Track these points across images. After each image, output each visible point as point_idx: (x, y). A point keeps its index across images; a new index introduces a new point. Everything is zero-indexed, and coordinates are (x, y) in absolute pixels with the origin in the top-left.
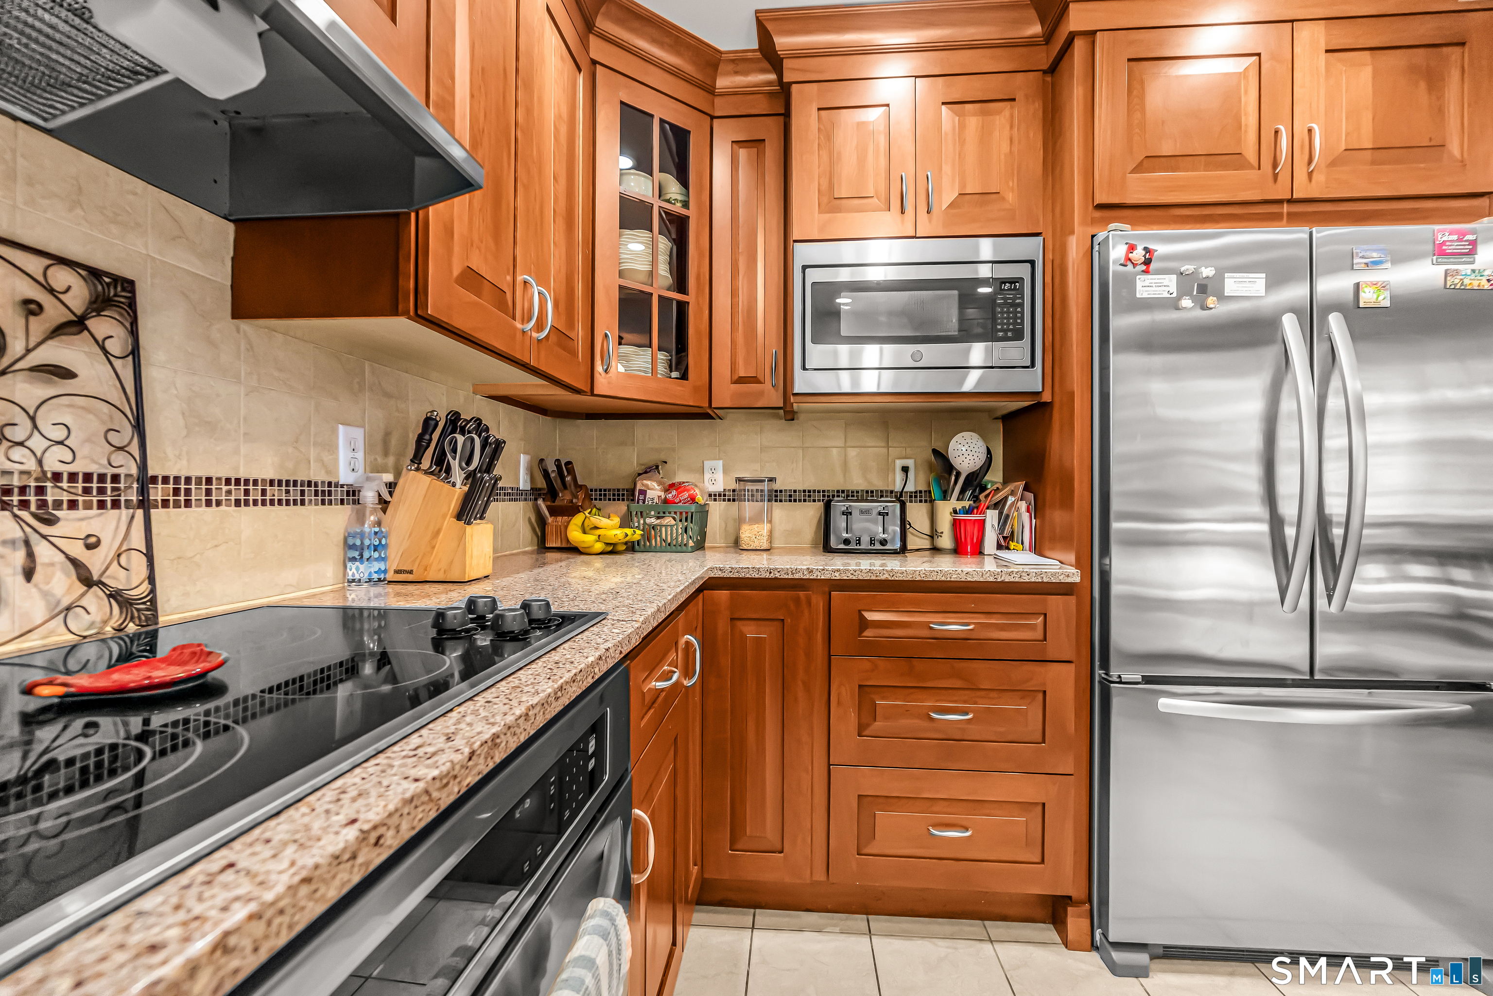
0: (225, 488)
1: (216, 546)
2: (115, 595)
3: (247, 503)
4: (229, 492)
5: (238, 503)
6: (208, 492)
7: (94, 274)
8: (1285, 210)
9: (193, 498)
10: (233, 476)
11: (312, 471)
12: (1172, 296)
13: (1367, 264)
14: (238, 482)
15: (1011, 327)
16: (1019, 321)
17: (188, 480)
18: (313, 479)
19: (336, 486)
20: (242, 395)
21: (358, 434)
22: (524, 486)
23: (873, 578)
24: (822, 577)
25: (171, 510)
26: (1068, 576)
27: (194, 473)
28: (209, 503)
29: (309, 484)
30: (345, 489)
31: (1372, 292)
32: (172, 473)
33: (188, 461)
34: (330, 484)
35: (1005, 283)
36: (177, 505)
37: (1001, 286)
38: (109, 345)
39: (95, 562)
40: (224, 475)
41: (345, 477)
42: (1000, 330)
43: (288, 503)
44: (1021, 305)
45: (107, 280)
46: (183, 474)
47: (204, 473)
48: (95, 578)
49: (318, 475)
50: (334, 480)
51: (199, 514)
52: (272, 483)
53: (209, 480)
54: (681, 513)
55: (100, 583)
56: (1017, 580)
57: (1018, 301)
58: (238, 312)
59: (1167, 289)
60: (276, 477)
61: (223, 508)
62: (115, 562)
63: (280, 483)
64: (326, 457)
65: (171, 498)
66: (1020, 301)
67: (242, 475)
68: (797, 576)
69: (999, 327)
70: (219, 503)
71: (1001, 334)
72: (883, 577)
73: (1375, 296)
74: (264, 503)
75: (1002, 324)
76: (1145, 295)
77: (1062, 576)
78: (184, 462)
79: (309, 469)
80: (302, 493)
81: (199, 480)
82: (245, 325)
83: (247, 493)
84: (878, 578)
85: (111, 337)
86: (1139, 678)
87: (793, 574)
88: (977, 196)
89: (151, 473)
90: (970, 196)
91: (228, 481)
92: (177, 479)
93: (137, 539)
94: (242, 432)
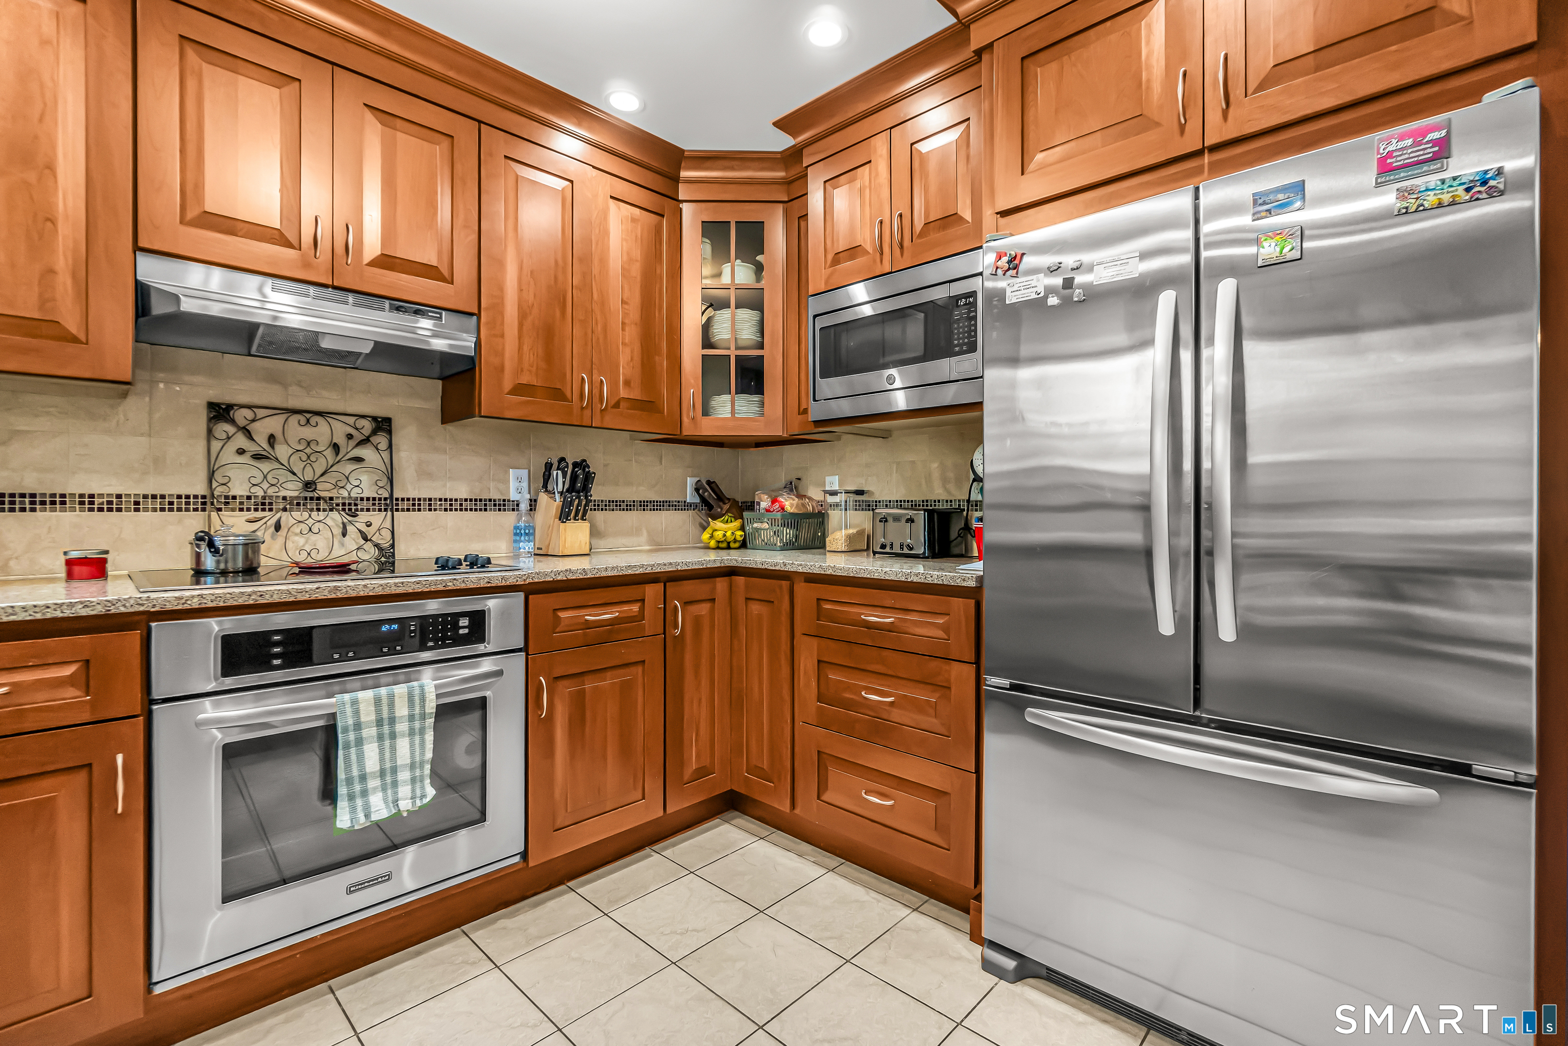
0: (439, 503)
1: (434, 529)
2: (377, 545)
3: (451, 510)
4: (441, 505)
5: (446, 510)
6: (430, 505)
7: (375, 419)
8: (1206, 160)
9: (422, 507)
10: (443, 497)
11: (491, 493)
12: (1040, 296)
13: (1269, 211)
14: (446, 500)
15: (966, 340)
16: (973, 334)
17: (419, 500)
18: (493, 497)
19: (509, 501)
20: (448, 459)
21: (524, 473)
22: (690, 499)
23: (823, 572)
24: (792, 570)
25: (411, 513)
26: (964, 580)
27: (422, 496)
28: (430, 510)
29: (490, 500)
30: (516, 503)
31: (1273, 244)
32: (411, 496)
33: (419, 491)
34: (504, 500)
35: (961, 299)
36: (414, 510)
37: (958, 302)
38: (379, 447)
39: (370, 531)
40: (438, 497)
41: (513, 496)
42: (957, 346)
43: (476, 510)
44: (975, 318)
45: (379, 420)
46: (417, 497)
47: (428, 496)
48: (369, 538)
49: (495, 495)
50: (506, 498)
51: (425, 514)
52: (466, 500)
53: (430, 500)
54: (772, 519)
55: (370, 540)
56: (923, 581)
57: (972, 314)
58: (444, 422)
59: (1035, 290)
60: (469, 497)
61: (438, 512)
62: (378, 532)
63: (471, 500)
64: (501, 486)
65: (411, 507)
66: (974, 314)
67: (448, 496)
68: (777, 568)
69: (956, 342)
70: (435, 510)
71: (957, 349)
72: (828, 572)
73: (1278, 249)
74: (461, 510)
75: (959, 339)
76: (1014, 300)
77: (959, 580)
78: (417, 492)
79: (490, 493)
80: (485, 505)
81: (425, 500)
82: (450, 427)
83: (451, 505)
84: (825, 573)
85: (380, 443)
86: (1007, 684)
87: (775, 566)
88: (939, 221)
89: (395, 496)
90: (934, 223)
91: (440, 500)
92: (414, 499)
93: (388, 524)
94: (448, 477)
